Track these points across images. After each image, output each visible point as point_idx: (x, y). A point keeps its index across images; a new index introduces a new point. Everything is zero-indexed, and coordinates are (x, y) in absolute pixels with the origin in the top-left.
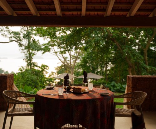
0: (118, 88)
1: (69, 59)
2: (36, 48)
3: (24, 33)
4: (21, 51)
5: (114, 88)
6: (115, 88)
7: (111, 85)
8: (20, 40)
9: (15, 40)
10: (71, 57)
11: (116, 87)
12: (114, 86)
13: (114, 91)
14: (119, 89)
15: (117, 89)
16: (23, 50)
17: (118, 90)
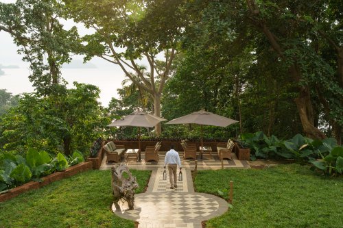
0: (273, 148)
1: (149, 70)
2: (62, 48)
3: (27, 7)
4: (24, 55)
5: (261, 148)
6: (265, 150)
7: (255, 142)
8: (18, 27)
9: (6, 27)
10: (152, 67)
11: (267, 146)
12: (262, 144)
13: (262, 155)
14: (276, 151)
15: (270, 152)
16: (26, 52)
17: (273, 154)
